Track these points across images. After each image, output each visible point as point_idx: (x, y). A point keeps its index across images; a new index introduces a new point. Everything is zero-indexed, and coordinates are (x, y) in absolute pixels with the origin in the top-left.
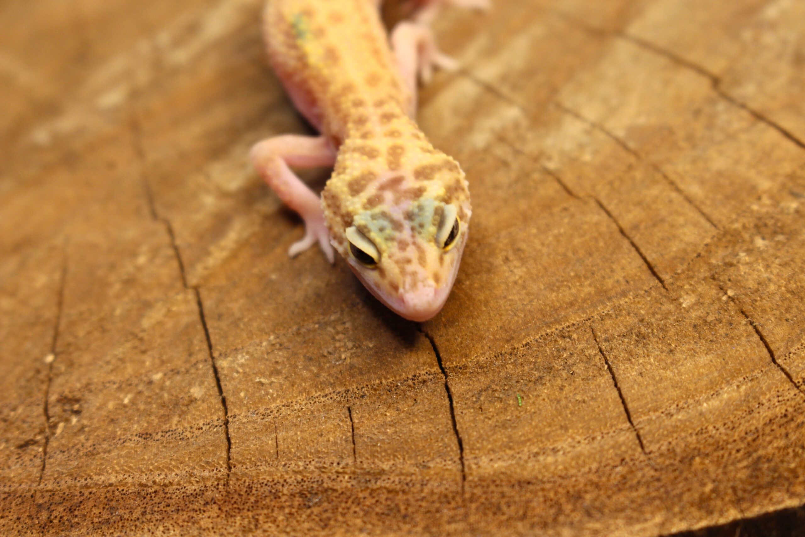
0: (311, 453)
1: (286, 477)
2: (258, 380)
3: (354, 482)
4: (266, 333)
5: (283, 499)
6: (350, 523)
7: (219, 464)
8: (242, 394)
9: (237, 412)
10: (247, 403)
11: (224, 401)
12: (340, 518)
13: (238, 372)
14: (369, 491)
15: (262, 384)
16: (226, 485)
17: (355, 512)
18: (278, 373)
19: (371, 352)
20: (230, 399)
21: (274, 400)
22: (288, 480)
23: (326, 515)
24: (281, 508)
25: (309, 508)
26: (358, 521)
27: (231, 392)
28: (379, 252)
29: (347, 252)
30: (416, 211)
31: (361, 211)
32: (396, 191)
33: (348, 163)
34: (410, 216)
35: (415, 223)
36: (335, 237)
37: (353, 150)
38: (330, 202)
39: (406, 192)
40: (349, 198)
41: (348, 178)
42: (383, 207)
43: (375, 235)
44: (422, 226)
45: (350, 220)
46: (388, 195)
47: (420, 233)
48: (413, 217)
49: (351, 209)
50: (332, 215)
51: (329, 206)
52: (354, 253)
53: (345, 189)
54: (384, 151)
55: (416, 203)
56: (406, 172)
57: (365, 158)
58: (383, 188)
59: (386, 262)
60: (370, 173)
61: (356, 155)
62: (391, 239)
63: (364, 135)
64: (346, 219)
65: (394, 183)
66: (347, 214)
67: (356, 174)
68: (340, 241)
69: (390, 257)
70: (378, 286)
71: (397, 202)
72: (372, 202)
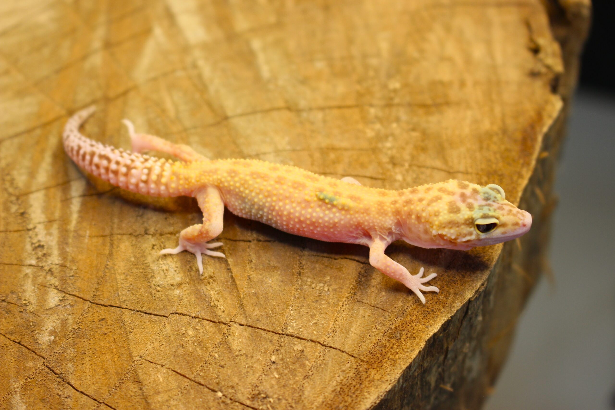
0: (372, 324)
1: (377, 338)
2: (311, 324)
3: (400, 318)
4: (286, 309)
5: (388, 344)
6: (420, 329)
7: (347, 358)
8: (315, 332)
9: (323, 339)
10: (321, 333)
11: (313, 341)
12: (414, 331)
13: (300, 328)
14: (409, 315)
15: (316, 323)
16: (362, 361)
17: (416, 325)
18: (315, 315)
19: (333, 280)
20: (314, 338)
21: (329, 324)
22: (379, 339)
23: (409, 335)
24: (392, 348)
25: (400, 339)
26: (421, 326)
27: (310, 336)
28: (497, 218)
29: (478, 235)
30: (486, 195)
31: (472, 213)
32: (470, 197)
33: (436, 209)
34: (487, 199)
35: (493, 199)
36: (465, 235)
37: (428, 205)
38: (450, 226)
39: (472, 195)
40: (459, 215)
41: (446, 212)
42: (476, 205)
43: (491, 213)
44: (495, 198)
45: (471, 221)
46: (470, 201)
47: (498, 200)
48: (489, 198)
49: (466, 217)
50: (457, 229)
51: (451, 228)
52: (482, 232)
53: (452, 215)
54: (439, 194)
55: (482, 194)
56: (459, 191)
57: (439, 201)
58: (464, 201)
59: (504, 219)
60: (450, 202)
61: (434, 204)
62: (495, 210)
63: (421, 200)
64: (468, 222)
65: (463, 196)
66: (466, 220)
67: (446, 207)
68: (471, 234)
69: (503, 215)
70: (505, 233)
71: (476, 200)
72: (470, 207)
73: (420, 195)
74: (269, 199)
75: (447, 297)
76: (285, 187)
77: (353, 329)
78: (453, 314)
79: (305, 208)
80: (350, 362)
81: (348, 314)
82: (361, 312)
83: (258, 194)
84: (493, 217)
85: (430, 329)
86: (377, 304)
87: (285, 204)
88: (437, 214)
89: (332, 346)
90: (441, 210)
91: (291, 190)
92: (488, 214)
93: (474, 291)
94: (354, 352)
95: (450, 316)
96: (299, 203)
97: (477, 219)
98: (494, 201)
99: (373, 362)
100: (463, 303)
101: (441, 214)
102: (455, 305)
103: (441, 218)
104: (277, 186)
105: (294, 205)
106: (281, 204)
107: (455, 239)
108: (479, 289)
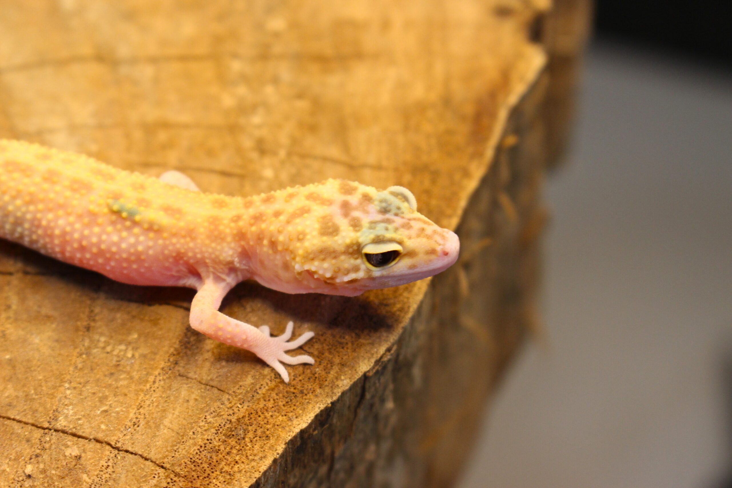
0: (200, 414)
1: (206, 437)
2: (99, 412)
3: (246, 404)
4: (59, 387)
5: (222, 448)
6: (279, 423)
7: (152, 470)
8: (103, 427)
9: (116, 438)
10: (114, 427)
11: (97, 441)
12: (268, 426)
13: (79, 419)
14: (262, 400)
15: (106, 411)
16: (177, 475)
17: (272, 416)
18: (106, 397)
19: (142, 339)
20: (100, 436)
21: (128, 412)
22: (209, 438)
23: (259, 432)
24: (228, 453)
25: (244, 438)
26: (280, 418)
27: (94, 432)
28: (400, 243)
29: (368, 271)
30: (384, 205)
31: (359, 234)
32: (356, 209)
33: (300, 228)
34: (385, 211)
35: (394, 210)
36: (348, 272)
37: (288, 222)
38: (322, 257)
39: (361, 204)
40: (336, 238)
41: (315, 233)
42: (365, 221)
43: (389, 235)
44: (399, 208)
45: (355, 248)
46: (356, 214)
47: (403, 213)
48: (388, 209)
49: (348, 241)
50: (334, 261)
51: (324, 260)
52: (375, 265)
53: (325, 238)
54: (307, 203)
55: (376, 203)
56: (340, 198)
57: (306, 215)
58: (346, 215)
59: (411, 244)
60: (324, 218)
61: (298, 220)
62: (396, 229)
63: (277, 214)
64: (351, 250)
65: (346, 207)
66: (348, 246)
67: (317, 226)
68: (356, 269)
69: (410, 238)
70: (413, 267)
71: (366, 212)
72: (356, 225)
73: (277, 206)
74: (32, 208)
75: (327, 369)
76: (58, 188)
77: (166, 422)
78: (335, 398)
79: (88, 225)
80: (156, 476)
81: (161, 397)
82: (184, 393)
83: (14, 198)
84: (391, 241)
85: (295, 422)
86: (212, 380)
87: (57, 218)
88: (301, 237)
89: (130, 449)
90: (308, 231)
91: (68, 193)
92: (384, 236)
93: (373, 361)
94: (166, 460)
95: (329, 401)
96: (80, 217)
97: (366, 245)
98: (396, 215)
99: (195, 476)
100: (353, 381)
101: (308, 237)
102: (340, 383)
103: (307, 244)
104: (46, 186)
105: (71, 219)
106: (50, 216)
107: (332, 278)
108: (381, 357)
